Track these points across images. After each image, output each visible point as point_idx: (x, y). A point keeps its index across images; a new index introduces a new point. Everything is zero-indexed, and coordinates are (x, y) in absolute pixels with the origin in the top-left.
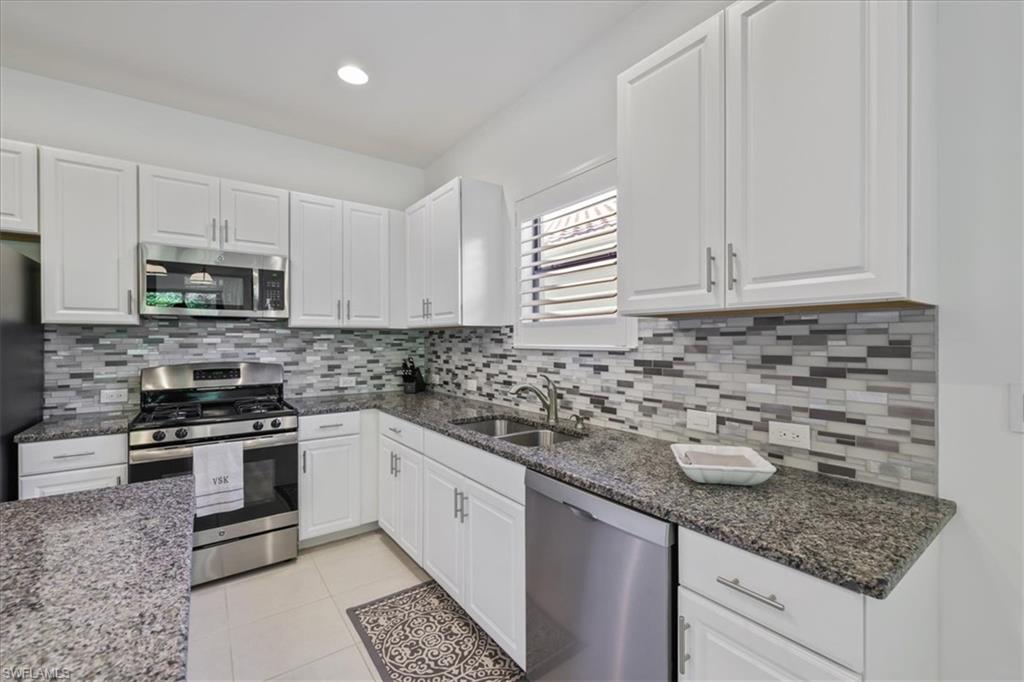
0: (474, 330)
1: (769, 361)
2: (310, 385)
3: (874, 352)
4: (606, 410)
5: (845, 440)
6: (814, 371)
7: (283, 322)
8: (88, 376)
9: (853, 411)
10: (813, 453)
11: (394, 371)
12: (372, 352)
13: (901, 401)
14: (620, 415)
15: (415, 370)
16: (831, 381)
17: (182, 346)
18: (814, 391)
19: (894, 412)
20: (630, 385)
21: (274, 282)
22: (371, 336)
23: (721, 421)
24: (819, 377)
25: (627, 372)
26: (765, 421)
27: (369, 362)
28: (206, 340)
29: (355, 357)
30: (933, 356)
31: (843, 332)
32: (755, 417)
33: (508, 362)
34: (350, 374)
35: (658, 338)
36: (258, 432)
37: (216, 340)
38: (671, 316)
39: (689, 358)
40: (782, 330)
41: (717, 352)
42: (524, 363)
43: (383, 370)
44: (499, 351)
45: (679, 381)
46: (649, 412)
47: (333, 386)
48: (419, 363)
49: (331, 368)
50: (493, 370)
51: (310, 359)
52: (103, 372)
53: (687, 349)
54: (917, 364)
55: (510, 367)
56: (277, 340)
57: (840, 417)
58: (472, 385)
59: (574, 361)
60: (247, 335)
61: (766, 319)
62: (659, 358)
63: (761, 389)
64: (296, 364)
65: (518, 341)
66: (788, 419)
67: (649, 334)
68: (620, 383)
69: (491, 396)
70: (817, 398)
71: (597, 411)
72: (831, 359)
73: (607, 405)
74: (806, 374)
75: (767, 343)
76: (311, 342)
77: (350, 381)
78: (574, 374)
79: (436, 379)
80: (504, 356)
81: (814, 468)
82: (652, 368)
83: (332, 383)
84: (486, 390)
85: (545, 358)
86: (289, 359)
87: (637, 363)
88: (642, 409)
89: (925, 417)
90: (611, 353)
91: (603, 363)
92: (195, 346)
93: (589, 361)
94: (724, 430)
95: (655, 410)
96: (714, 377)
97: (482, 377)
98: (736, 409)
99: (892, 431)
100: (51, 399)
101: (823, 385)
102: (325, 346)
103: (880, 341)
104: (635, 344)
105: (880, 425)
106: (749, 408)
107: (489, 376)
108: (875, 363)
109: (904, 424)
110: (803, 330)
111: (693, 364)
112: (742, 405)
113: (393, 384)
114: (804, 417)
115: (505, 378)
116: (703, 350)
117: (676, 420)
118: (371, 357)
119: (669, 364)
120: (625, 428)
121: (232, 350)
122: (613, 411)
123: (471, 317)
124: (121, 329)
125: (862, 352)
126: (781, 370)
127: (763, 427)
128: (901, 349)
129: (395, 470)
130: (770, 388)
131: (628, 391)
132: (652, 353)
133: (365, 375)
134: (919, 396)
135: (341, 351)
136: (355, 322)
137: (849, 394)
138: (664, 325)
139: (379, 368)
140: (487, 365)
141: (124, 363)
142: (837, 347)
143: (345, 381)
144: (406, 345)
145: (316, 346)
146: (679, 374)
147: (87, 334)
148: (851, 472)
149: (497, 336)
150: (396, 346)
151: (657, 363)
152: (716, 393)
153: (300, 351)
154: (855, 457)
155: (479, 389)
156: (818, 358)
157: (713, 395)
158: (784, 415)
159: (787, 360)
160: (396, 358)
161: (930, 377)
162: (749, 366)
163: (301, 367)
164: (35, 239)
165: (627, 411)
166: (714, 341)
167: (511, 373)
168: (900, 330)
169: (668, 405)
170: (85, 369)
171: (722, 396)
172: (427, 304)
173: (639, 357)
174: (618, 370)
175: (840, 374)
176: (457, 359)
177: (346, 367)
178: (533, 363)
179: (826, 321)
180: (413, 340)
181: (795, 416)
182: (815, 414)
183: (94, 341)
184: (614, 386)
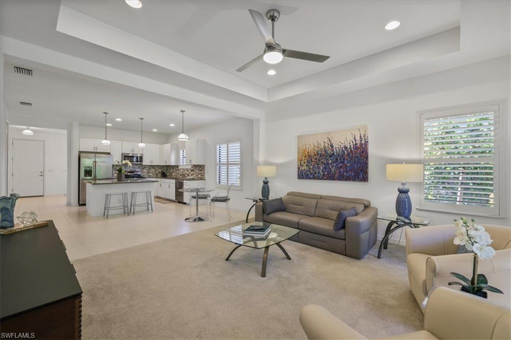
0: (174, 166)
1: (198, 169)
2: (145, 175)
7: (141, 164)
11: (159, 173)
12: (156, 169)
15: (164, 173)
21: (141, 158)
22: (156, 167)
24: (200, 171)
25: (190, 171)
27: (155, 171)
29: (153, 170)
38: (193, 165)
40: (199, 166)
42: (180, 171)
44: (177, 169)
46: (192, 175)
47: (148, 175)
48: (165, 171)
49: (148, 172)
50: (177, 172)
51: (145, 170)
56: (139, 167)
58: (174, 175)
60: (134, 166)
65: (180, 167)
67: (192, 167)
76: (145, 167)
77: (152, 174)
78: (186, 172)
79: (168, 174)
82: (192, 170)
84: (176, 175)
85: (183, 170)
86: (141, 170)
89: (205, 173)
90: (188, 169)
97: (175, 173)
102: (148, 168)
106: (198, 174)
113: (160, 175)
121: (132, 169)
123: (173, 164)
129: (161, 186)
131: (190, 173)
132: (192, 169)
133: (154, 173)
135: (150, 169)
136: (153, 164)
139: (157, 172)
142: (201, 168)
146: (194, 171)
149: (177, 167)
150: (161, 168)
154: (202, 177)
160: (160, 170)
161: (205, 170)
163: (143, 172)
164: (110, 153)
166: (196, 167)
168: (204, 167)
172: (166, 161)
176: (172, 171)
177: (151, 172)
180: (163, 167)
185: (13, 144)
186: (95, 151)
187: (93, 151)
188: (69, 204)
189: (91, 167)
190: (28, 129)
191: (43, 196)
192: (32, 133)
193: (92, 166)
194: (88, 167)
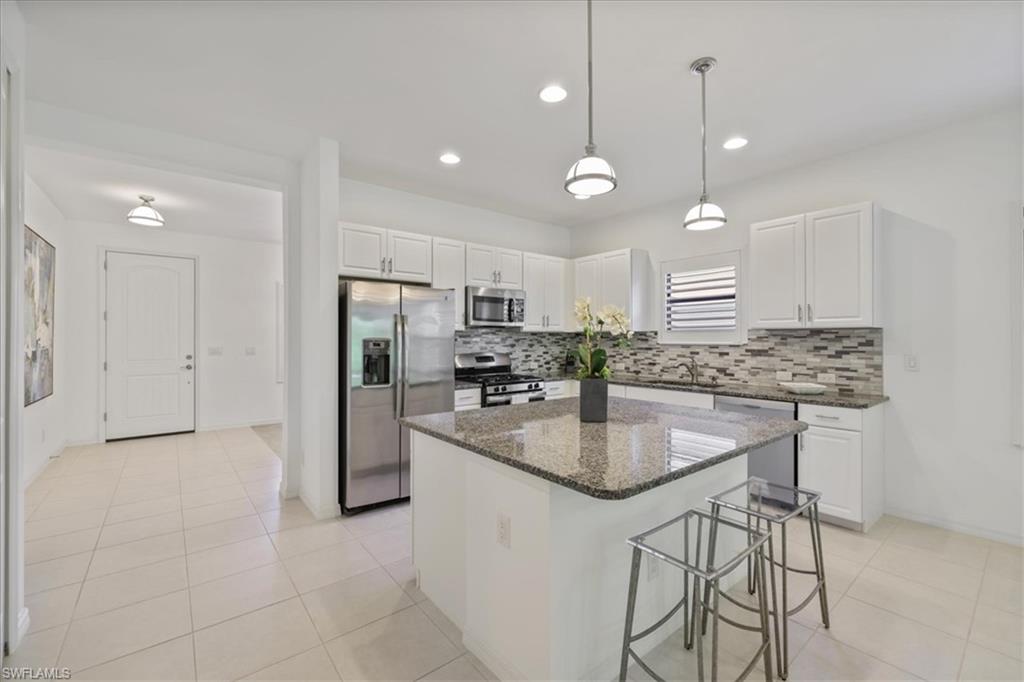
1: (817, 348)
2: (517, 367)
3: (860, 344)
4: (726, 375)
5: (849, 378)
6: (837, 352)
7: (518, 329)
9: (852, 367)
10: (837, 385)
11: (555, 359)
12: (545, 346)
13: (870, 362)
14: (736, 377)
16: (844, 356)
17: (465, 343)
18: (838, 360)
19: (868, 366)
20: (743, 361)
22: (544, 337)
23: (794, 375)
24: (839, 354)
25: (742, 355)
26: (816, 373)
27: (544, 353)
28: (474, 339)
29: (537, 350)
30: (881, 345)
31: (848, 337)
32: (811, 372)
33: (654, 351)
34: (536, 361)
35: (760, 339)
36: (530, 389)
37: (478, 339)
38: (767, 330)
39: (777, 348)
40: (823, 336)
41: (792, 345)
42: (666, 352)
43: (550, 358)
44: (645, 345)
45: (772, 359)
46: (754, 374)
49: (527, 356)
50: (638, 357)
53: (776, 344)
54: (876, 349)
55: (654, 355)
56: (503, 339)
57: (847, 370)
59: (706, 350)
60: (490, 336)
61: (816, 332)
62: (760, 348)
63: (814, 360)
65: (662, 340)
66: (826, 372)
67: (754, 337)
68: (736, 361)
69: (637, 372)
70: (838, 363)
71: (721, 376)
72: (844, 347)
73: (728, 372)
74: (834, 353)
75: (817, 341)
78: (704, 357)
80: (650, 349)
81: (837, 390)
82: (756, 353)
83: (526, 366)
84: (632, 369)
85: (684, 350)
86: (508, 351)
87: (747, 351)
88: (750, 373)
89: (879, 368)
90: (731, 346)
91: (726, 351)
92: (469, 343)
93: (717, 350)
94: (795, 379)
95: (758, 373)
96: (790, 356)
97: (629, 362)
98: (802, 370)
99: (867, 374)
101: (841, 357)
103: (863, 340)
104: (746, 342)
105: (863, 371)
106: (808, 369)
107: (635, 361)
108: (860, 349)
109: (871, 370)
110: (833, 336)
111: (779, 351)
112: (805, 368)
114: (833, 371)
115: (651, 361)
116: (785, 344)
117: (770, 377)
118: (545, 350)
119: (767, 351)
120: (740, 382)
121: (484, 345)
122: (733, 375)
125: (856, 345)
126: (822, 352)
127: (815, 376)
128: (870, 343)
130: (818, 360)
131: (742, 365)
132: (756, 346)
133: (542, 362)
134: (877, 360)
135: (531, 346)
136: (550, 328)
137: (852, 361)
138: (762, 333)
140: (635, 354)
142: (846, 343)
143: (534, 365)
144: (561, 342)
146: (772, 355)
148: (852, 390)
149: (643, 337)
151: (759, 351)
152: (792, 363)
153: (513, 346)
154: (853, 384)
155: (627, 369)
156: (838, 347)
157: (790, 364)
158: (824, 371)
159: (825, 348)
161: (880, 353)
162: (808, 351)
164: (430, 285)
165: (741, 374)
166: (789, 340)
167: (655, 358)
168: (870, 337)
169: (764, 370)
171: (795, 364)
173: (748, 348)
174: (734, 354)
175: (847, 353)
177: (534, 356)
178: (673, 353)
179: (841, 333)
180: (564, 339)
181: (829, 371)
182: (837, 369)
184: (733, 363)
185: (106, 267)
186: (385, 276)
187: (377, 274)
188: (293, 500)
189: (387, 343)
190: (146, 202)
191: (193, 432)
192: (161, 218)
193: (390, 337)
194: (377, 344)
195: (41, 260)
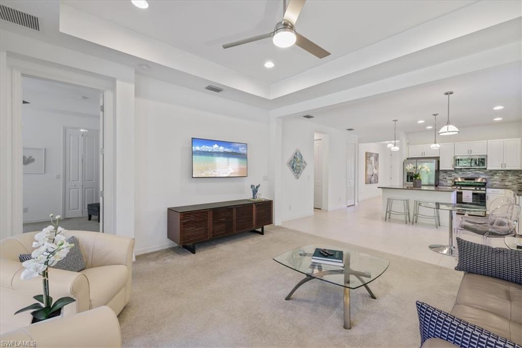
2: (496, 184)
7: (486, 169)
8: (446, 178)
12: (518, 176)
17: (463, 174)
21: (483, 160)
22: (517, 172)
28: (467, 173)
29: (511, 178)
34: (509, 182)
36: (476, 190)
37: (470, 173)
47: (503, 184)
49: (502, 180)
51: (495, 177)
52: (448, 178)
56: (485, 173)
60: (477, 172)
64: (491, 178)
86: (488, 177)
92: (465, 174)
100: (440, 182)
102: (501, 174)
118: (518, 178)
121: (473, 175)
124: (451, 171)
135: (506, 176)
136: (508, 168)
141: (451, 177)
145: (497, 174)
147: (445, 171)
153: (492, 175)
163: (493, 179)
164: (439, 157)
170: (445, 177)
177: (507, 180)
183: (447, 173)
186: (423, 156)
187: (421, 156)
194: (410, 173)
195: (375, 158)
